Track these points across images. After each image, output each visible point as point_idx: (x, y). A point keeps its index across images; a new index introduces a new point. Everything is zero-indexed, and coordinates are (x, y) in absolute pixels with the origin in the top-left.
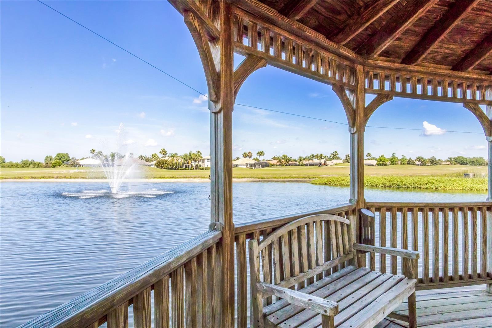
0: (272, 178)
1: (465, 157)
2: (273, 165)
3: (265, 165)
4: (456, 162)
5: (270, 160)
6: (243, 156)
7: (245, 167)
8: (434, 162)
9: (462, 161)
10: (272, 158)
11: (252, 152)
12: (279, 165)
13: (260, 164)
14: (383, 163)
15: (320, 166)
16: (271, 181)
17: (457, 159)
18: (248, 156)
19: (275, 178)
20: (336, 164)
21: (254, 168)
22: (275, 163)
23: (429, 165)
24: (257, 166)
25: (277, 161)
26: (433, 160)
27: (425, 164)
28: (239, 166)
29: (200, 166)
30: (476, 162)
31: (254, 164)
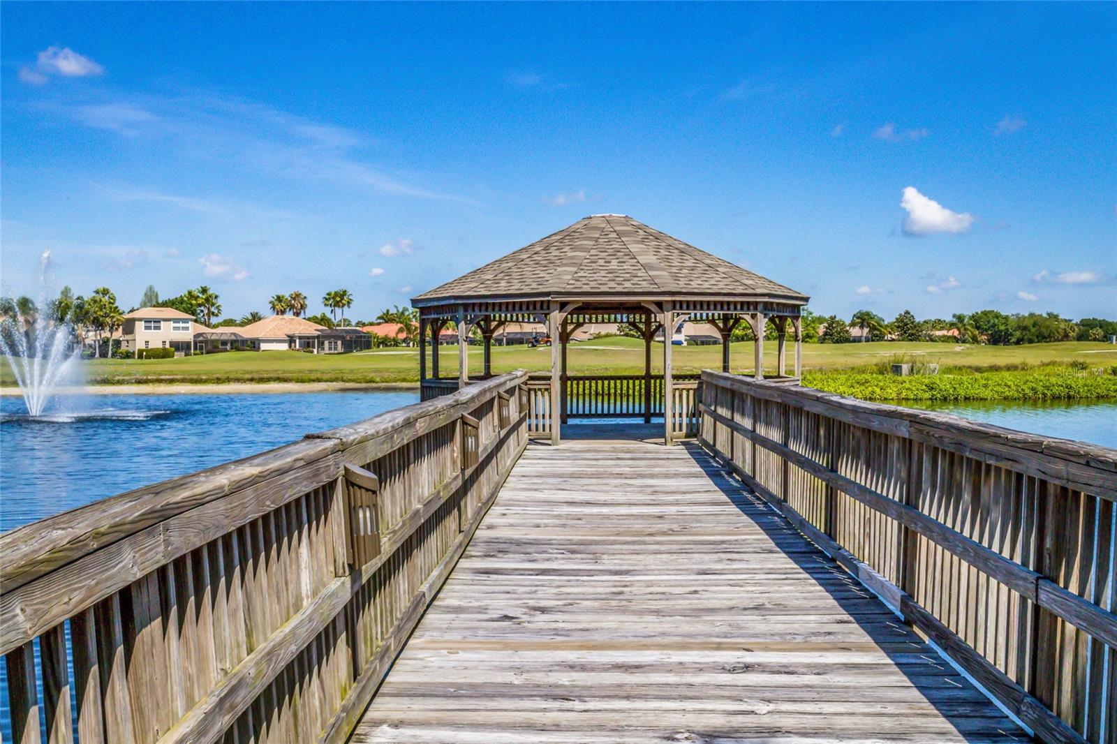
0: (395, 381)
1: (1003, 313)
2: (385, 342)
3: (357, 341)
4: (978, 328)
5: (371, 324)
6: (274, 308)
7: (285, 347)
8: (908, 329)
9: (994, 325)
10: (380, 314)
11: (304, 294)
12: (404, 341)
13: (336, 337)
14: (746, 334)
15: (534, 346)
16: (395, 389)
17: (980, 318)
18: (292, 307)
19: (404, 380)
20: (598, 336)
21: (315, 351)
22: (392, 335)
23: (893, 340)
24: (326, 343)
25: (400, 325)
26: (906, 324)
27: (880, 338)
28: (264, 346)
29: (118, 343)
30: (1033, 330)
31: (318, 337)
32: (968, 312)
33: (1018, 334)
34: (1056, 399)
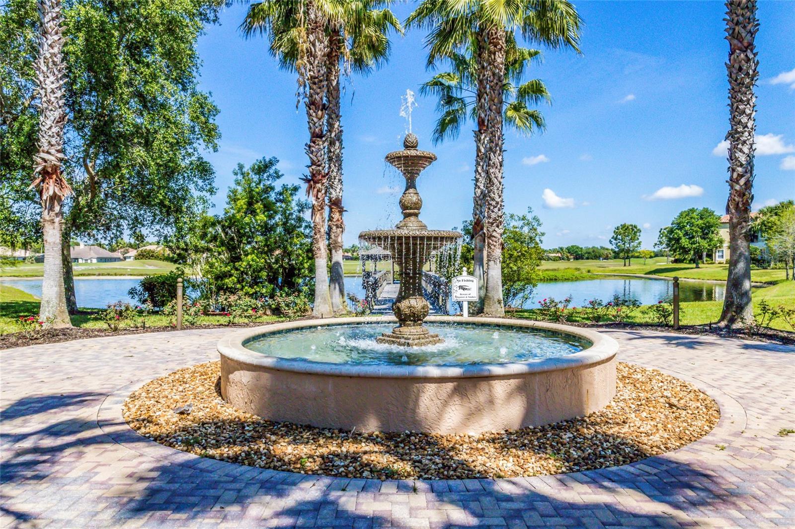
1: (580, 247)
4: (569, 253)
9: (576, 252)
17: (570, 248)
30: (593, 253)
32: (565, 246)
33: (586, 255)
34: (551, 280)
